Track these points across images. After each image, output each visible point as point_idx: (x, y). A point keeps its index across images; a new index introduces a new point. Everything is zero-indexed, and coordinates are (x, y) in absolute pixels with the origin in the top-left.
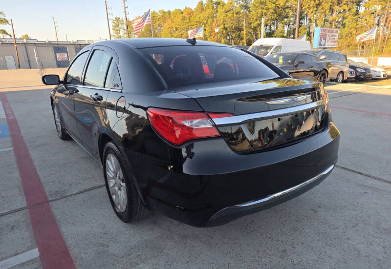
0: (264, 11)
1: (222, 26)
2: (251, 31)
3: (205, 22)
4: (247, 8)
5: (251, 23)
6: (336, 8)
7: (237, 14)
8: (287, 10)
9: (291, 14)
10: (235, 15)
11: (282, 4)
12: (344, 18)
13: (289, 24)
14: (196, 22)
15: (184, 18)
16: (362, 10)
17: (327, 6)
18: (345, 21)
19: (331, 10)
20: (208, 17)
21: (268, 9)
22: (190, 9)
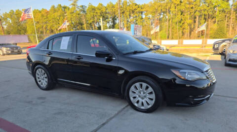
0: (95, 14)
1: (70, 22)
2: (88, 25)
3: (58, 18)
4: (84, 11)
5: (88, 21)
6: (132, 15)
7: (78, 15)
8: (107, 14)
9: (109, 16)
10: (77, 16)
11: (104, 11)
12: (136, 20)
13: (109, 22)
14: (53, 18)
15: (43, 16)
16: (144, 17)
17: (128, 13)
18: (137, 22)
19: (130, 16)
20: (60, 16)
21: (97, 13)
22: (46, 10)
